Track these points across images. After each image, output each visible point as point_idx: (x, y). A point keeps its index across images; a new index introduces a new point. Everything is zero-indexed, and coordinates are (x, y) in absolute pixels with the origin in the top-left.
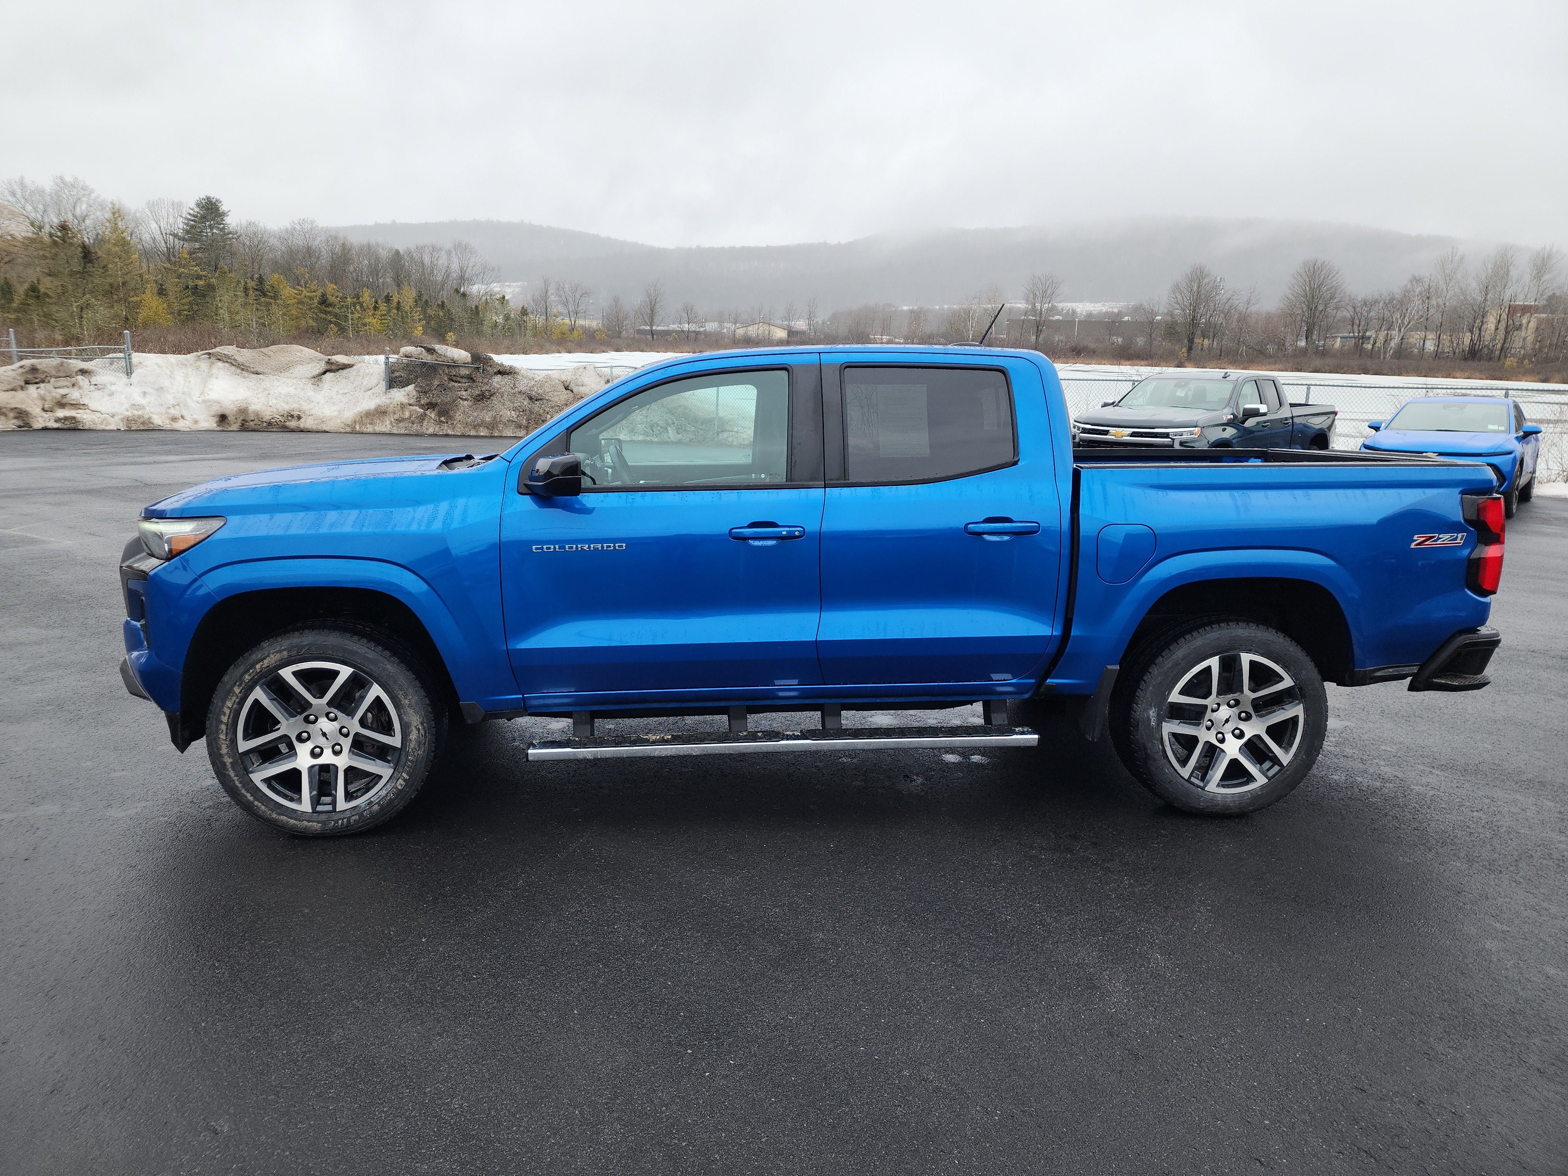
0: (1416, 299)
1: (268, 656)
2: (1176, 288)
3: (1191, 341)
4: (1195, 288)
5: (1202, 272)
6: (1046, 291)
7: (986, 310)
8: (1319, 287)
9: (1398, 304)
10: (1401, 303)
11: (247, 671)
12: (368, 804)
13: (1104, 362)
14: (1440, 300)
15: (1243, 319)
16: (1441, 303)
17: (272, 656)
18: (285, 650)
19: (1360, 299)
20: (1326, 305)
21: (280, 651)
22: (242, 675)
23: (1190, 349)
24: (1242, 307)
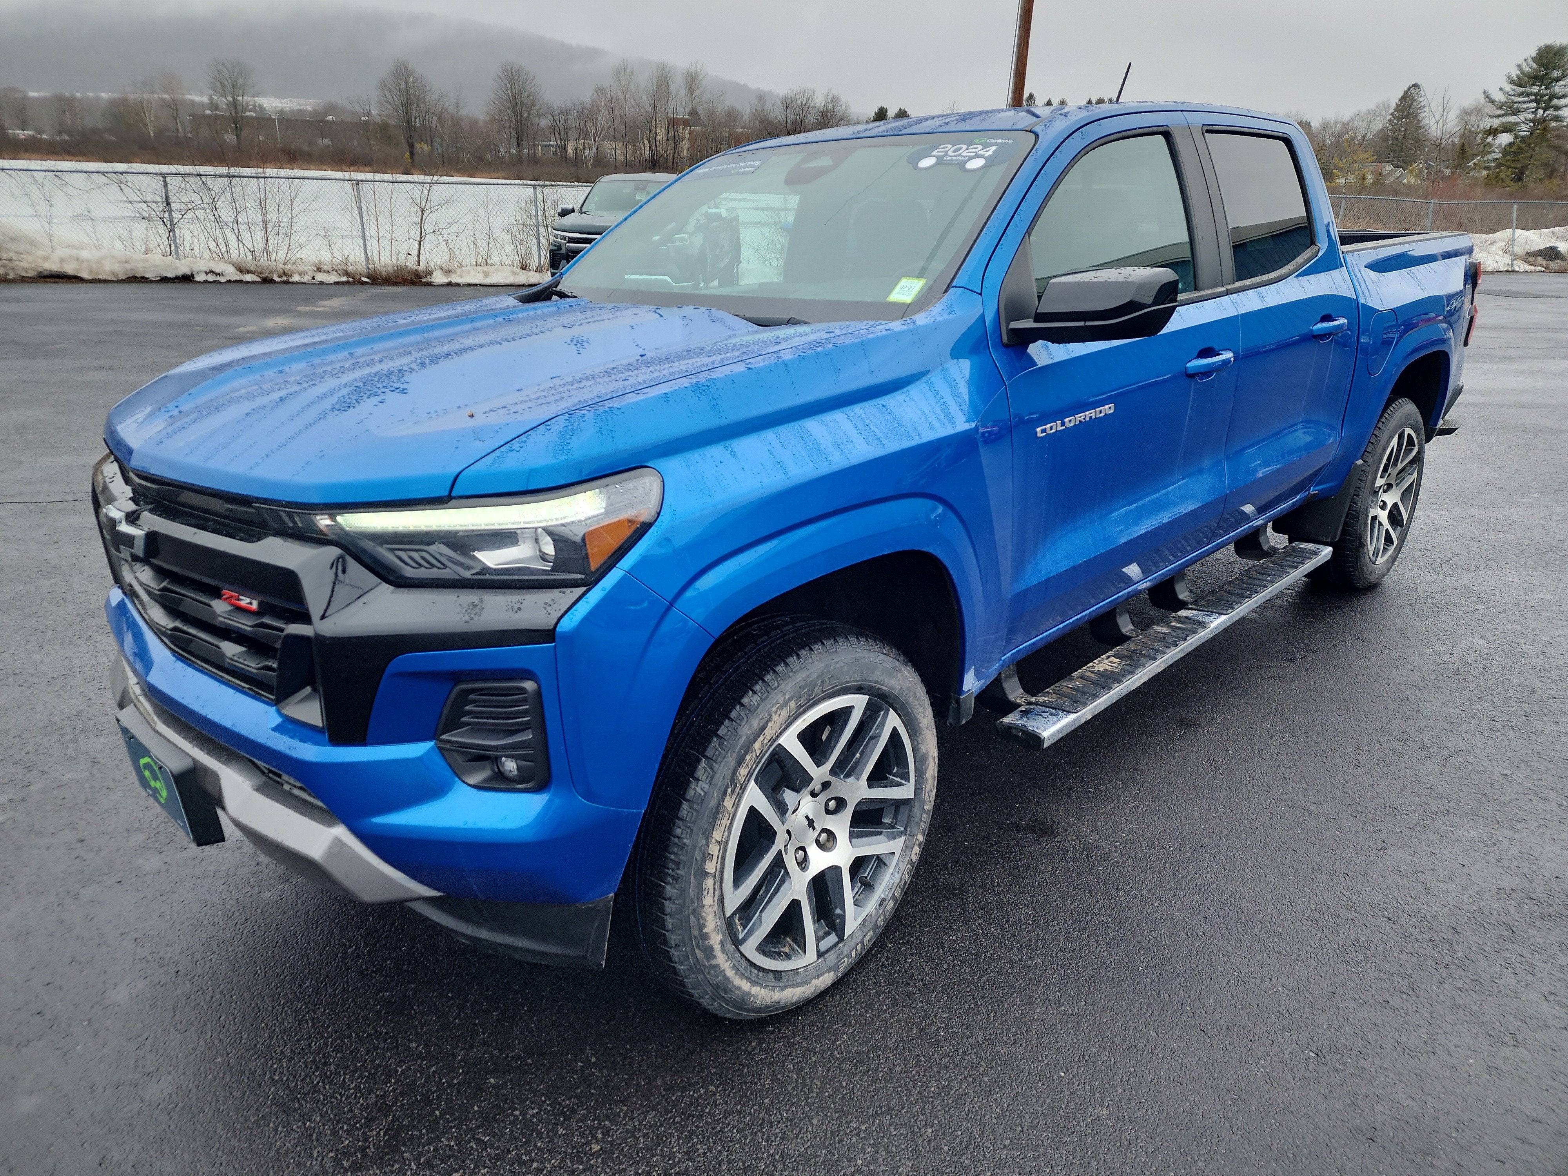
0: (603, 109)
1: (770, 719)
2: (383, 85)
3: (411, 146)
4: (403, 87)
5: (406, 70)
6: (236, 81)
7: (163, 100)
8: (520, 93)
9: (587, 114)
10: (591, 112)
11: (740, 761)
12: (880, 905)
13: (324, 168)
14: (621, 111)
15: (456, 122)
16: (623, 114)
17: (775, 717)
18: (791, 699)
19: (556, 107)
20: (529, 114)
21: (785, 704)
22: (735, 771)
23: (412, 154)
24: (452, 110)
